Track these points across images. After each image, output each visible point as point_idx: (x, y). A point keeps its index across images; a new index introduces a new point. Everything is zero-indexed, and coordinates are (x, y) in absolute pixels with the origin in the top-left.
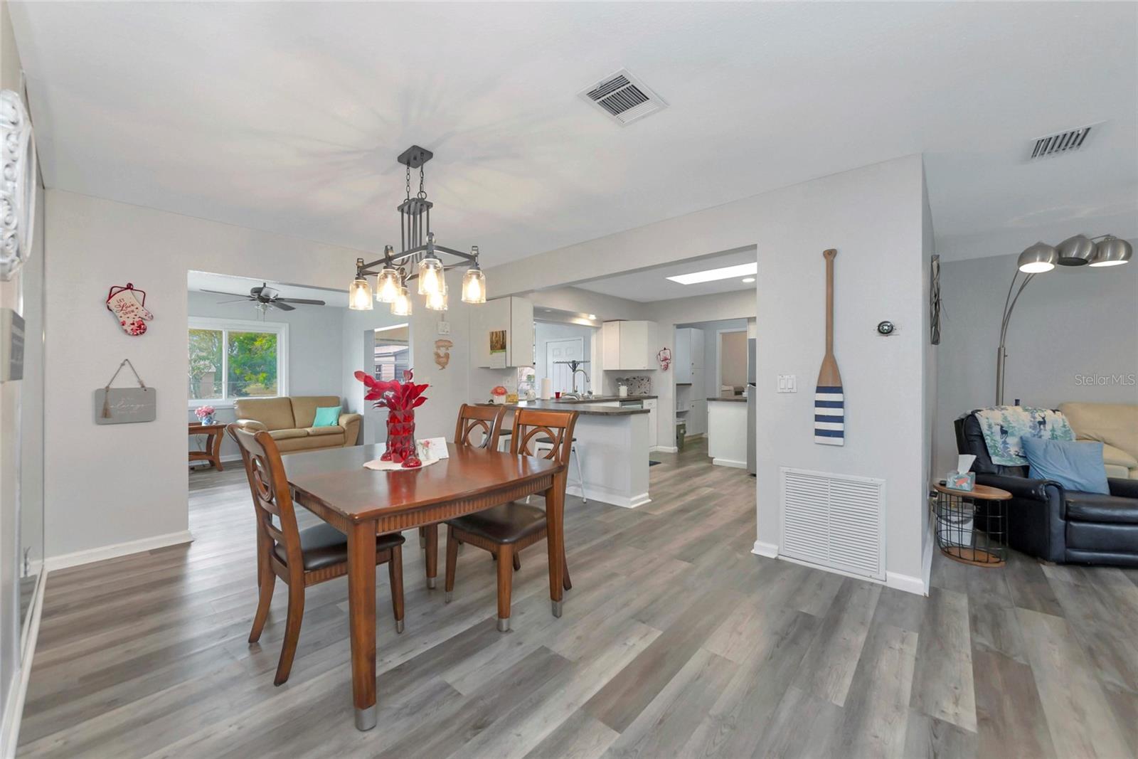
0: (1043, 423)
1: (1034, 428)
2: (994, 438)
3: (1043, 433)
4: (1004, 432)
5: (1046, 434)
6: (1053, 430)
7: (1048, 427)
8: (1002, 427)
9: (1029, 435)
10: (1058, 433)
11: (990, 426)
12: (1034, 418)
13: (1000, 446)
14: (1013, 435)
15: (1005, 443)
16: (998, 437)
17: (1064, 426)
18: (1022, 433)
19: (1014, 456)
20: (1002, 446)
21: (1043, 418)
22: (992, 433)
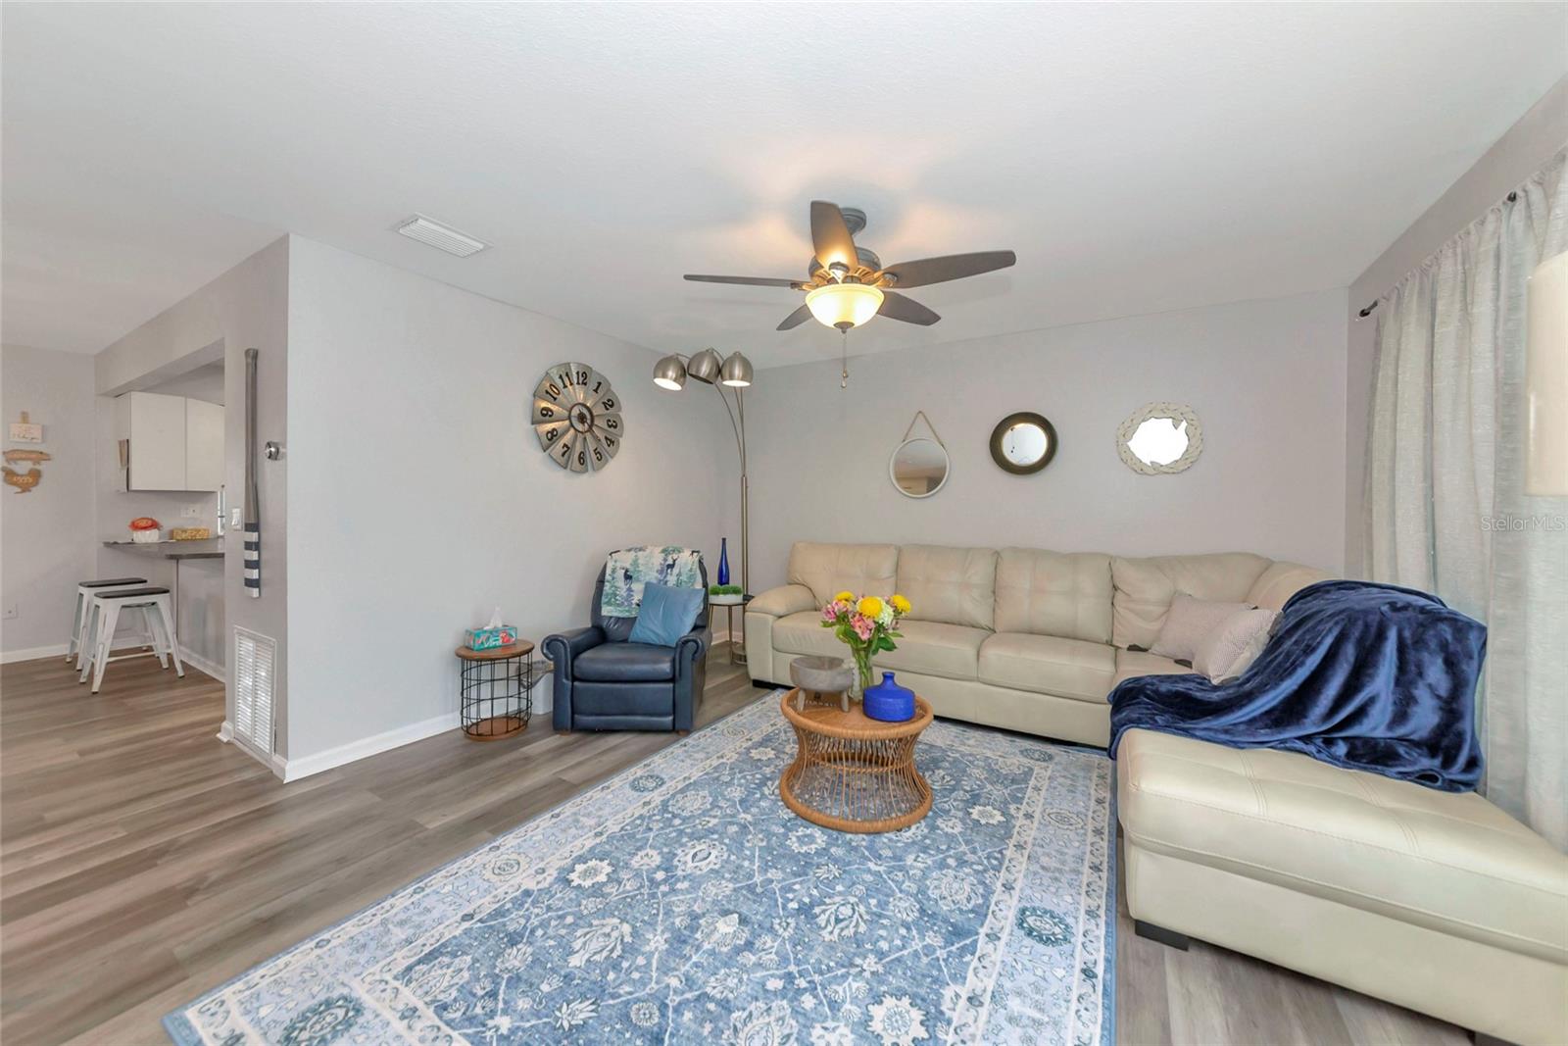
0: (671, 566)
1: (661, 572)
2: (616, 584)
3: (669, 578)
4: (628, 577)
5: (672, 580)
6: (679, 575)
7: (676, 570)
8: (627, 571)
9: (655, 581)
10: (684, 578)
11: (614, 571)
12: (665, 560)
13: (623, 592)
14: (638, 580)
15: (630, 590)
16: (621, 583)
17: (691, 570)
18: (647, 579)
19: (634, 606)
20: (625, 595)
21: (674, 561)
22: (613, 579)
